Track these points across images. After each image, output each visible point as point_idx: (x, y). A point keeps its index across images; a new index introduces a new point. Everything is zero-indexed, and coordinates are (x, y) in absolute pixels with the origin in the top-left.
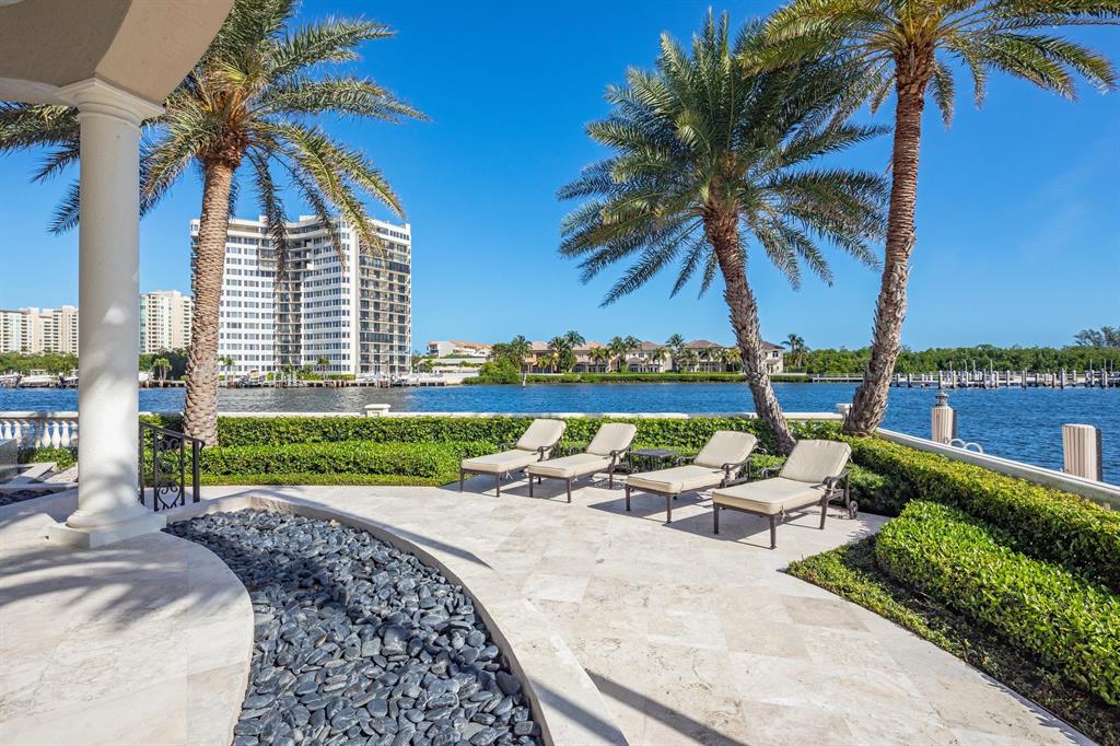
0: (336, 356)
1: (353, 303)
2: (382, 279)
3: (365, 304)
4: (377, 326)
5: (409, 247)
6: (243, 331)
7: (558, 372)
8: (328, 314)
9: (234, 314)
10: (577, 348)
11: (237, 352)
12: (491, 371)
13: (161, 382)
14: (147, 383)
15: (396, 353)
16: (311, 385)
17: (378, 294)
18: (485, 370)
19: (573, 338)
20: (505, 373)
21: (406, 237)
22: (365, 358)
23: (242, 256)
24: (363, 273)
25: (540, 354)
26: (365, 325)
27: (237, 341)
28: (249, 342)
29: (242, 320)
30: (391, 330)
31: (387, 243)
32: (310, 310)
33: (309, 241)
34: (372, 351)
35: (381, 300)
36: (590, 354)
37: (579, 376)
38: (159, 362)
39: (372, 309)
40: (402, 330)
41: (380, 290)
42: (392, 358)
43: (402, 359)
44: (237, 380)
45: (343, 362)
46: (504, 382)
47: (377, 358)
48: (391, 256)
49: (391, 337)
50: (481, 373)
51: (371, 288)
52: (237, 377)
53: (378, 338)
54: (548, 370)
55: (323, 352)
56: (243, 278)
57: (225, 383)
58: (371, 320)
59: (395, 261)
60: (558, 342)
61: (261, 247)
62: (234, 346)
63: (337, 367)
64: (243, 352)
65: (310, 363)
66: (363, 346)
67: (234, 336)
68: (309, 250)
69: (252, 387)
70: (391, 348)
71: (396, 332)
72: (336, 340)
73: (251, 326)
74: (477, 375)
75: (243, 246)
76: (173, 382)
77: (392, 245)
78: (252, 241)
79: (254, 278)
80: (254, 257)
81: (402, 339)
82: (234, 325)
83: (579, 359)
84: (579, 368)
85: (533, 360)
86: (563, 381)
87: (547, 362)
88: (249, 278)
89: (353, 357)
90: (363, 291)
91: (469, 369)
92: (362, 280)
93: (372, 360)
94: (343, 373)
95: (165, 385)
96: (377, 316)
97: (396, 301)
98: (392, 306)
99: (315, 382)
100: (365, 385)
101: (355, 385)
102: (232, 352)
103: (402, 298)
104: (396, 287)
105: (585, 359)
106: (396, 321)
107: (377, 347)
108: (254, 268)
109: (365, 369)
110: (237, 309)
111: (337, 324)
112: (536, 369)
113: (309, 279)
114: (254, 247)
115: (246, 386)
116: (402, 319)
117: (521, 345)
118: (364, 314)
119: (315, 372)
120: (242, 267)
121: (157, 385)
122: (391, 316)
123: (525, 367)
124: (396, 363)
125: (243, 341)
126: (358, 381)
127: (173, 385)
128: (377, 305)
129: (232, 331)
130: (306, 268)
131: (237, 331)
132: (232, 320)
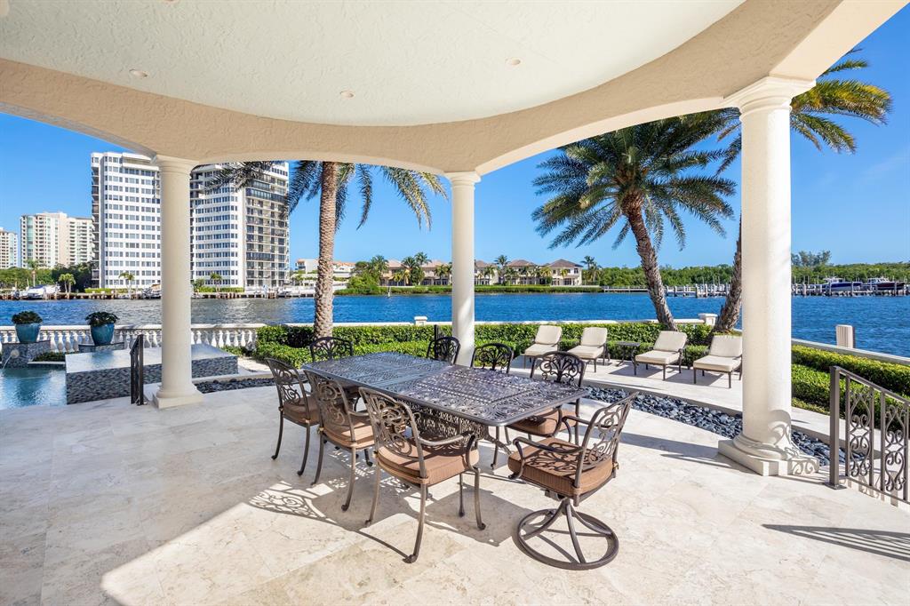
0: (226, 272)
1: (240, 226)
2: (265, 208)
3: (250, 228)
4: (261, 247)
5: (287, 182)
6: (140, 250)
7: (409, 285)
8: (218, 236)
9: (133, 236)
10: (424, 265)
11: (134, 268)
12: (357, 284)
13: (68, 294)
14: (55, 295)
15: (277, 270)
16: (206, 297)
17: (261, 220)
18: (352, 284)
19: (422, 258)
20: (368, 285)
21: (284, 173)
22: (250, 274)
23: (140, 186)
24: (249, 202)
25: (394, 270)
26: (250, 246)
27: (135, 259)
28: (146, 259)
29: (140, 241)
30: (273, 250)
31: (269, 178)
32: (201, 233)
33: (201, 174)
34: (257, 268)
35: (264, 226)
36: (436, 271)
37: (426, 288)
38: (63, 277)
39: (256, 233)
40: (282, 250)
41: (263, 217)
42: (273, 273)
43: (282, 274)
44: (140, 292)
45: (232, 277)
46: (368, 293)
47: (261, 273)
48: (273, 189)
49: (273, 256)
50: (349, 286)
51: (256, 215)
52: (139, 290)
53: (261, 257)
54: (402, 283)
55: (214, 268)
56: (140, 204)
57: (129, 295)
58: (256, 242)
59: (276, 193)
60: (409, 261)
61: (156, 178)
62: (133, 263)
63: (227, 282)
64: (141, 268)
65: (201, 277)
66: (249, 264)
67: (133, 254)
68: (201, 183)
69: (153, 298)
70: (273, 265)
71: (277, 252)
72: (225, 259)
73: (148, 246)
74: (344, 287)
75: (140, 177)
76: (78, 294)
77: (273, 180)
78: (148, 173)
79: (151, 205)
80: (151, 187)
81: (282, 258)
82: (132, 245)
83: (427, 275)
84: (426, 281)
85: (389, 275)
86: (414, 292)
87: (401, 277)
88: (146, 205)
89: (240, 273)
90: (249, 218)
91: (338, 282)
92: (248, 209)
93: (256, 275)
94: (232, 286)
95: (71, 297)
96: (261, 238)
97: (277, 227)
98: (273, 230)
99: (209, 294)
100: (253, 296)
101: (244, 296)
102: (130, 268)
103: (281, 224)
104: (276, 215)
105: (431, 274)
106: (276, 243)
107: (261, 265)
108: (151, 196)
109: (251, 282)
110: (135, 231)
111: (227, 245)
112: (392, 282)
113: (200, 207)
114: (151, 178)
115: (147, 298)
116: (281, 241)
117: (380, 263)
118: (250, 237)
119: (206, 286)
120: (140, 195)
121: (63, 297)
122: (273, 239)
123: (383, 281)
124: (277, 278)
125: (141, 259)
126: (246, 293)
127: (79, 297)
128: (261, 230)
129: (130, 250)
130: (197, 196)
131: (135, 250)
132: (130, 241)
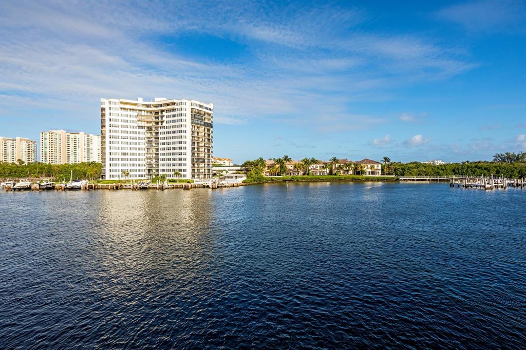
0: (180, 170)
1: (188, 142)
2: (200, 130)
3: (193, 143)
4: (198, 155)
5: (212, 115)
6: (129, 157)
7: (278, 175)
8: (174, 148)
9: (125, 148)
15: (206, 168)
17: (199, 138)
21: (211, 110)
22: (193, 171)
23: (129, 118)
24: (192, 128)
25: (270, 166)
26: (193, 154)
27: (126, 162)
28: (132, 162)
29: (129, 151)
30: (204, 156)
31: (203, 113)
32: (164, 146)
33: (164, 111)
34: (196, 166)
35: (200, 141)
36: (295, 167)
37: (290, 177)
39: (196, 146)
40: (209, 156)
41: (200, 136)
43: (209, 170)
45: (183, 173)
47: (198, 170)
48: (205, 119)
49: (205, 159)
51: (196, 135)
53: (199, 160)
56: (129, 129)
58: (196, 152)
59: (206, 121)
60: (279, 161)
61: (138, 114)
62: (125, 165)
64: (129, 168)
66: (192, 165)
68: (164, 116)
71: (206, 157)
72: (179, 162)
73: (133, 154)
75: (129, 113)
77: (205, 114)
78: (133, 110)
79: (135, 130)
80: (135, 119)
82: (125, 154)
83: (289, 169)
87: (274, 170)
88: (132, 130)
89: (188, 170)
90: (192, 137)
92: (192, 132)
93: (196, 171)
94: (184, 178)
96: (198, 149)
97: (206, 142)
103: (209, 140)
104: (206, 135)
105: (293, 169)
106: (206, 152)
107: (198, 165)
108: (135, 125)
109: (194, 176)
110: (126, 146)
111: (180, 154)
112: (270, 174)
113: (163, 130)
114: (135, 114)
116: (209, 151)
117: (261, 162)
118: (193, 149)
120: (129, 124)
124: (205, 172)
125: (129, 162)
128: (198, 144)
129: (123, 157)
130: (162, 125)
131: (126, 157)
132: (124, 151)
